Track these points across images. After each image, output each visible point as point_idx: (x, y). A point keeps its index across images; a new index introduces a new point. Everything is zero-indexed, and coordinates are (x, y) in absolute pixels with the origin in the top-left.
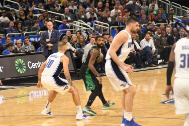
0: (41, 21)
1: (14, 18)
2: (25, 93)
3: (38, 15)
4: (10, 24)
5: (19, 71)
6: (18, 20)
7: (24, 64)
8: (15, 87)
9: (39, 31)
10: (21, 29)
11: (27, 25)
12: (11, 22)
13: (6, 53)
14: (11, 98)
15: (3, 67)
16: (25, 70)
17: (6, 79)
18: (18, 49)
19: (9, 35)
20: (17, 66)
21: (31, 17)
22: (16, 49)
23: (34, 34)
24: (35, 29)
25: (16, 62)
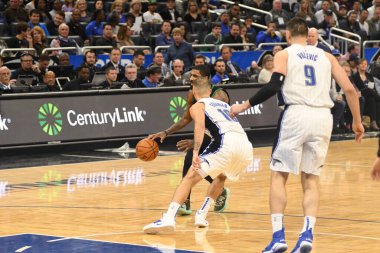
0: (225, 24)
1: (173, 15)
3: (219, 12)
4: (164, 28)
5: (176, 120)
6: (180, 19)
8: (167, 153)
9: (220, 43)
11: (196, 31)
12: (165, 23)
14: (159, 174)
15: (145, 113)
18: (177, 78)
19: (159, 50)
20: (173, 112)
22: (173, 77)
23: (209, 49)
24: (212, 40)
25: (172, 103)
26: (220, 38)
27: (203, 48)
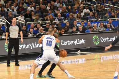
0: (110, 12)
1: (93, 10)
2: (99, 57)
4: (90, 14)
5: (95, 43)
6: (95, 11)
7: (98, 39)
8: (92, 53)
10: (97, 17)
11: (100, 15)
12: (91, 13)
13: (87, 32)
14: (90, 60)
15: (85, 41)
16: (99, 43)
17: (87, 48)
18: (95, 30)
20: (94, 40)
21: (104, 9)
24: (106, 17)
25: (93, 37)
26: (108, 17)
27: (103, 20)
